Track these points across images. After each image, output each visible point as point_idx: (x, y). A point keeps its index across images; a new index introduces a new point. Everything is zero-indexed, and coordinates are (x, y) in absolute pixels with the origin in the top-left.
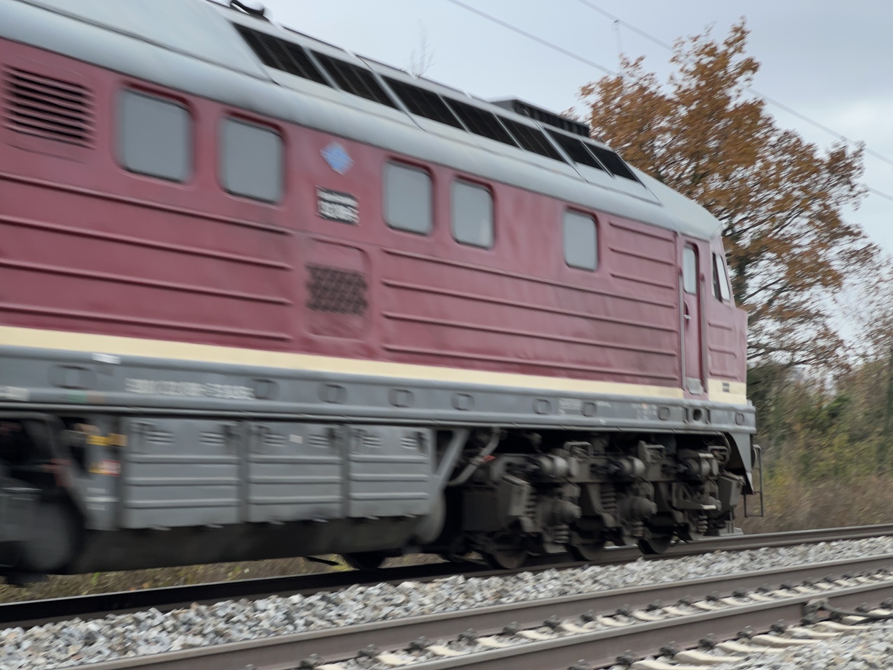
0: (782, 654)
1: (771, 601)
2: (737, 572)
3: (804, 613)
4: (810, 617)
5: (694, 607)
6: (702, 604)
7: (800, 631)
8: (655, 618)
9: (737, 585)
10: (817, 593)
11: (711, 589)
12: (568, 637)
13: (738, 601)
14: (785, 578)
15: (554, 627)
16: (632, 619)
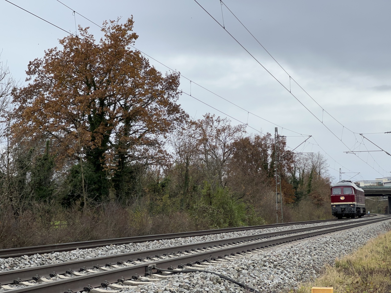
0: (135, 289)
1: (133, 265)
2: (119, 253)
3: (146, 271)
4: (149, 272)
5: (100, 269)
6: (104, 268)
7: (144, 278)
8: (83, 274)
9: (119, 260)
10: (152, 262)
11: (107, 261)
12: (43, 283)
13: (119, 266)
14: (139, 256)
15: (37, 280)
16: (72, 275)
